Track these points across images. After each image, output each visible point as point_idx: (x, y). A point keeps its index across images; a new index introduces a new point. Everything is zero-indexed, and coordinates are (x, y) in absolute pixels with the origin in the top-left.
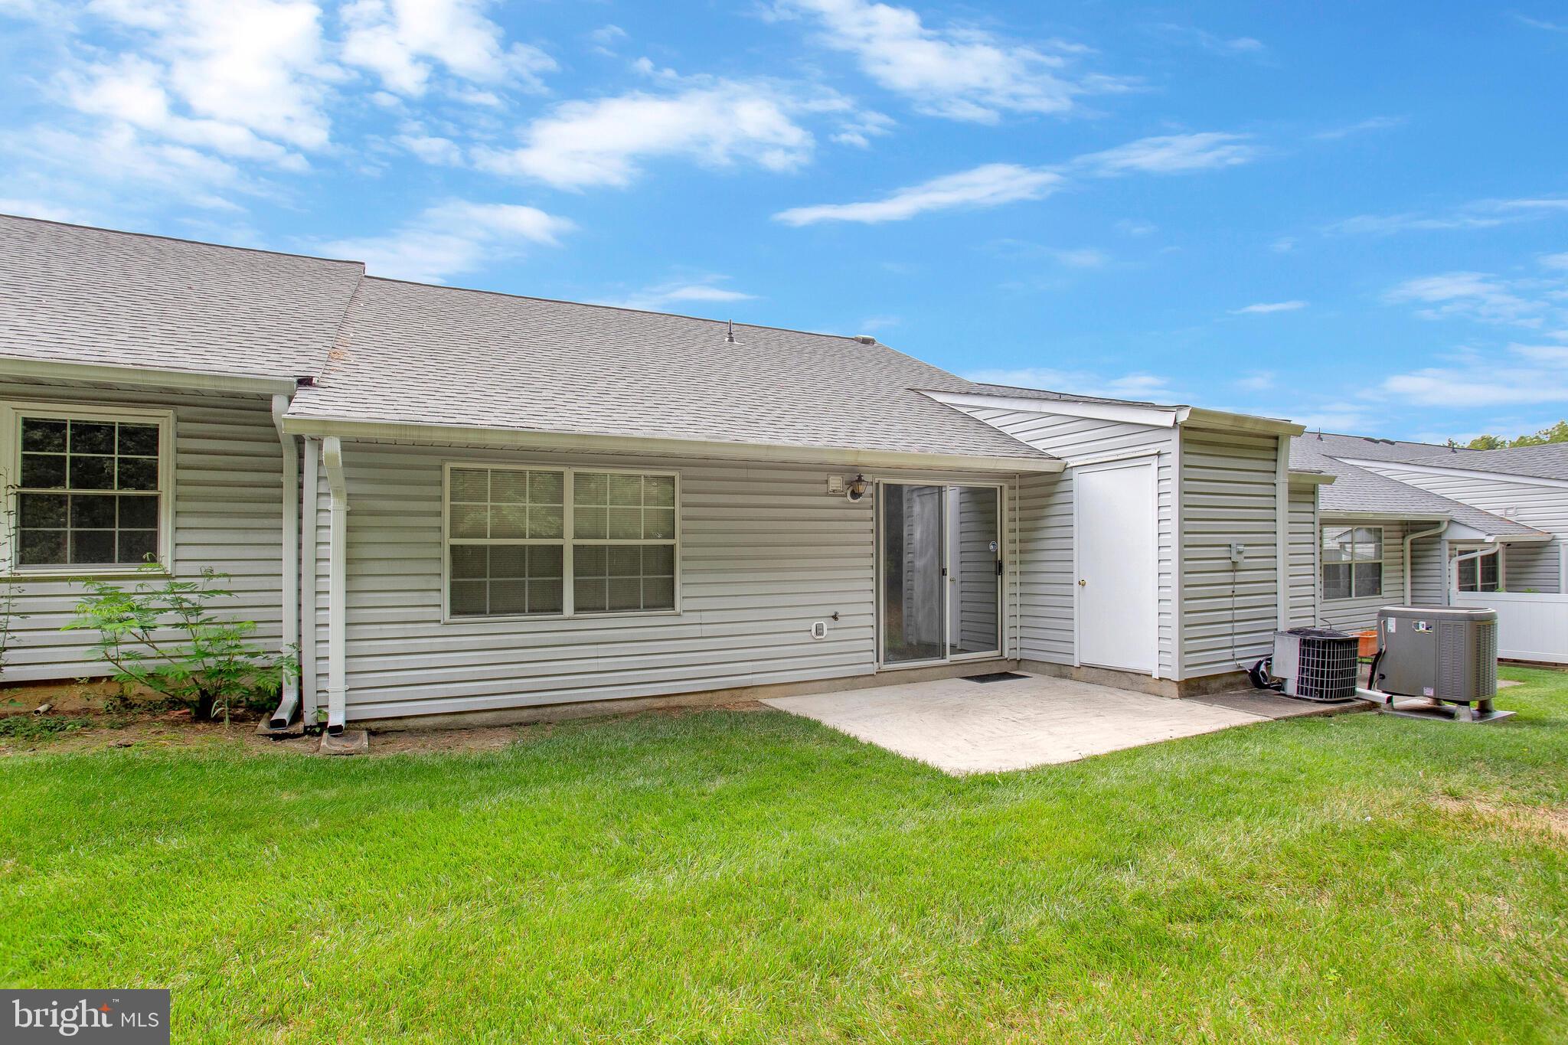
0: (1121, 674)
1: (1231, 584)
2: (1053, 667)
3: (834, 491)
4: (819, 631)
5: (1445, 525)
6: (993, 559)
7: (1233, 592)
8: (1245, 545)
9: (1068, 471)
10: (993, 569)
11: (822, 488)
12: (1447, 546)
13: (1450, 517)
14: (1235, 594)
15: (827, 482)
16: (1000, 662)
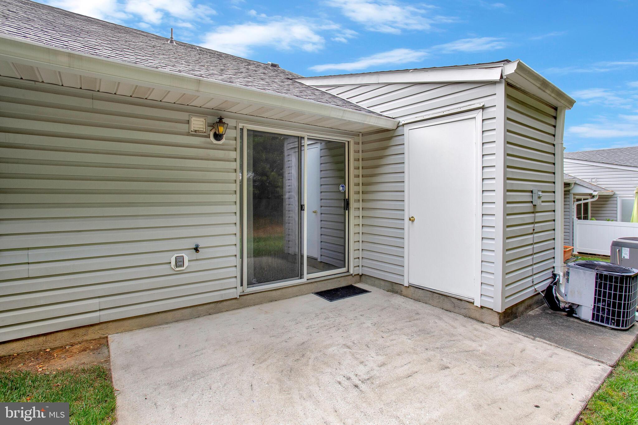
0: (443, 297)
1: (532, 223)
2: (387, 284)
3: (196, 131)
4: (179, 262)
5: (573, 185)
6: (343, 198)
7: (534, 230)
8: (543, 192)
9: (400, 128)
10: (343, 205)
11: (183, 127)
12: (572, 196)
13: (575, 182)
14: (535, 231)
15: (188, 122)
16: (347, 277)
